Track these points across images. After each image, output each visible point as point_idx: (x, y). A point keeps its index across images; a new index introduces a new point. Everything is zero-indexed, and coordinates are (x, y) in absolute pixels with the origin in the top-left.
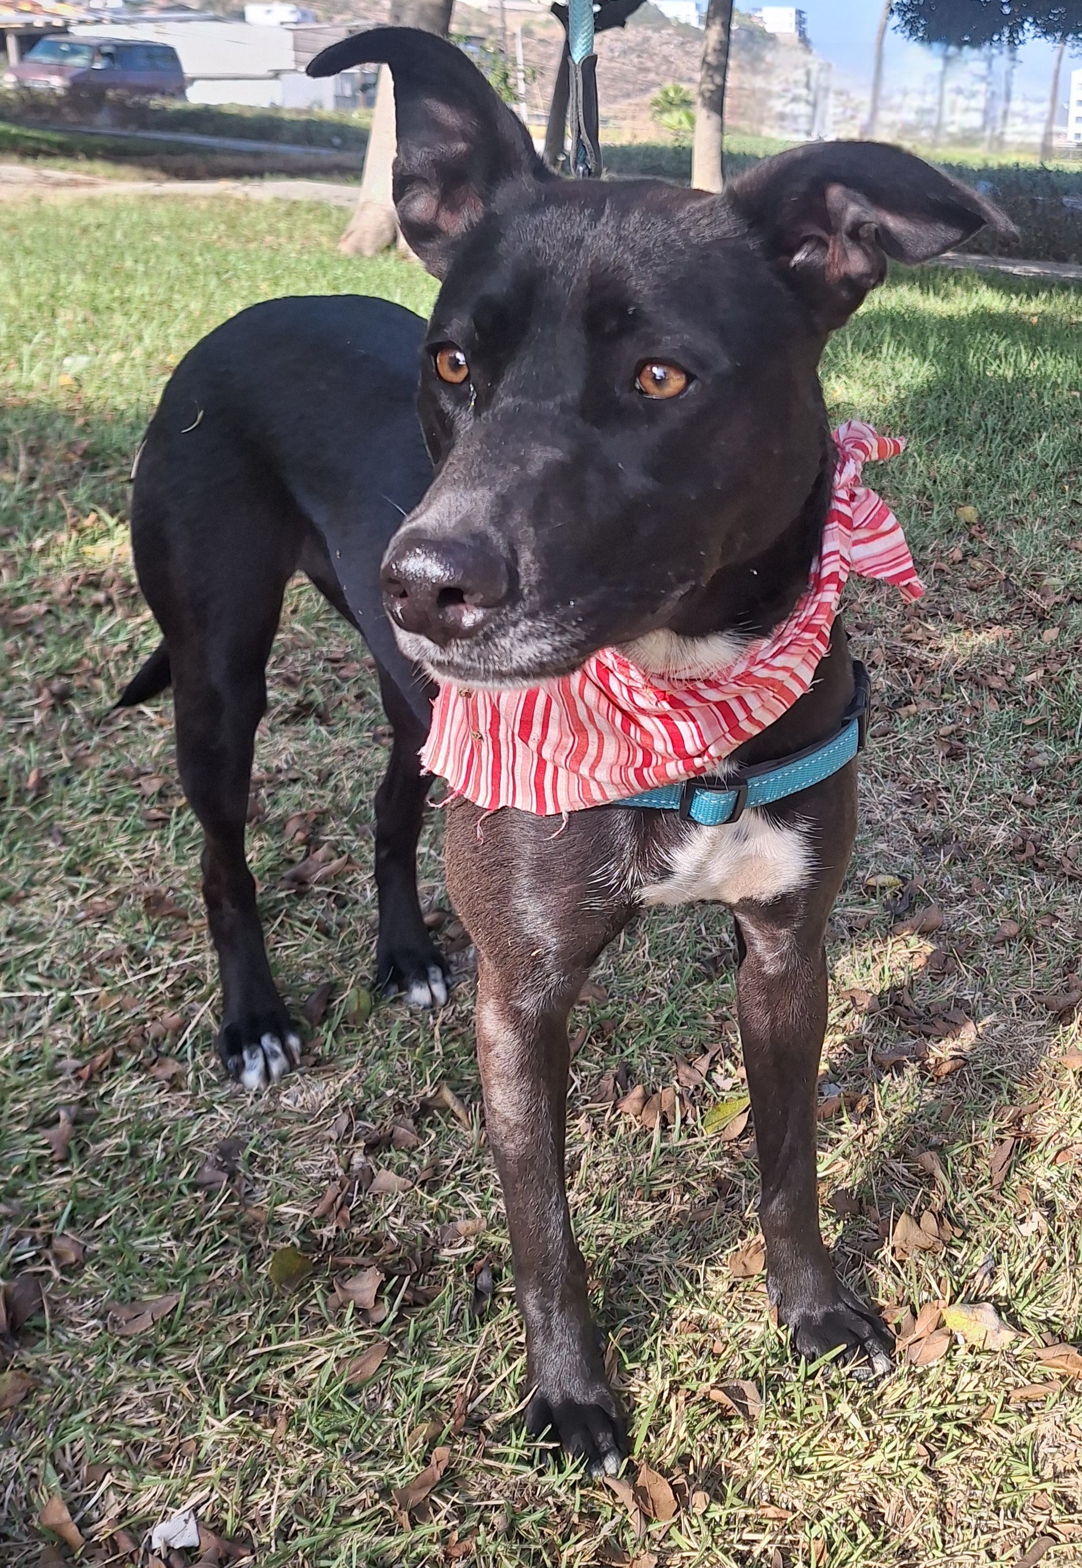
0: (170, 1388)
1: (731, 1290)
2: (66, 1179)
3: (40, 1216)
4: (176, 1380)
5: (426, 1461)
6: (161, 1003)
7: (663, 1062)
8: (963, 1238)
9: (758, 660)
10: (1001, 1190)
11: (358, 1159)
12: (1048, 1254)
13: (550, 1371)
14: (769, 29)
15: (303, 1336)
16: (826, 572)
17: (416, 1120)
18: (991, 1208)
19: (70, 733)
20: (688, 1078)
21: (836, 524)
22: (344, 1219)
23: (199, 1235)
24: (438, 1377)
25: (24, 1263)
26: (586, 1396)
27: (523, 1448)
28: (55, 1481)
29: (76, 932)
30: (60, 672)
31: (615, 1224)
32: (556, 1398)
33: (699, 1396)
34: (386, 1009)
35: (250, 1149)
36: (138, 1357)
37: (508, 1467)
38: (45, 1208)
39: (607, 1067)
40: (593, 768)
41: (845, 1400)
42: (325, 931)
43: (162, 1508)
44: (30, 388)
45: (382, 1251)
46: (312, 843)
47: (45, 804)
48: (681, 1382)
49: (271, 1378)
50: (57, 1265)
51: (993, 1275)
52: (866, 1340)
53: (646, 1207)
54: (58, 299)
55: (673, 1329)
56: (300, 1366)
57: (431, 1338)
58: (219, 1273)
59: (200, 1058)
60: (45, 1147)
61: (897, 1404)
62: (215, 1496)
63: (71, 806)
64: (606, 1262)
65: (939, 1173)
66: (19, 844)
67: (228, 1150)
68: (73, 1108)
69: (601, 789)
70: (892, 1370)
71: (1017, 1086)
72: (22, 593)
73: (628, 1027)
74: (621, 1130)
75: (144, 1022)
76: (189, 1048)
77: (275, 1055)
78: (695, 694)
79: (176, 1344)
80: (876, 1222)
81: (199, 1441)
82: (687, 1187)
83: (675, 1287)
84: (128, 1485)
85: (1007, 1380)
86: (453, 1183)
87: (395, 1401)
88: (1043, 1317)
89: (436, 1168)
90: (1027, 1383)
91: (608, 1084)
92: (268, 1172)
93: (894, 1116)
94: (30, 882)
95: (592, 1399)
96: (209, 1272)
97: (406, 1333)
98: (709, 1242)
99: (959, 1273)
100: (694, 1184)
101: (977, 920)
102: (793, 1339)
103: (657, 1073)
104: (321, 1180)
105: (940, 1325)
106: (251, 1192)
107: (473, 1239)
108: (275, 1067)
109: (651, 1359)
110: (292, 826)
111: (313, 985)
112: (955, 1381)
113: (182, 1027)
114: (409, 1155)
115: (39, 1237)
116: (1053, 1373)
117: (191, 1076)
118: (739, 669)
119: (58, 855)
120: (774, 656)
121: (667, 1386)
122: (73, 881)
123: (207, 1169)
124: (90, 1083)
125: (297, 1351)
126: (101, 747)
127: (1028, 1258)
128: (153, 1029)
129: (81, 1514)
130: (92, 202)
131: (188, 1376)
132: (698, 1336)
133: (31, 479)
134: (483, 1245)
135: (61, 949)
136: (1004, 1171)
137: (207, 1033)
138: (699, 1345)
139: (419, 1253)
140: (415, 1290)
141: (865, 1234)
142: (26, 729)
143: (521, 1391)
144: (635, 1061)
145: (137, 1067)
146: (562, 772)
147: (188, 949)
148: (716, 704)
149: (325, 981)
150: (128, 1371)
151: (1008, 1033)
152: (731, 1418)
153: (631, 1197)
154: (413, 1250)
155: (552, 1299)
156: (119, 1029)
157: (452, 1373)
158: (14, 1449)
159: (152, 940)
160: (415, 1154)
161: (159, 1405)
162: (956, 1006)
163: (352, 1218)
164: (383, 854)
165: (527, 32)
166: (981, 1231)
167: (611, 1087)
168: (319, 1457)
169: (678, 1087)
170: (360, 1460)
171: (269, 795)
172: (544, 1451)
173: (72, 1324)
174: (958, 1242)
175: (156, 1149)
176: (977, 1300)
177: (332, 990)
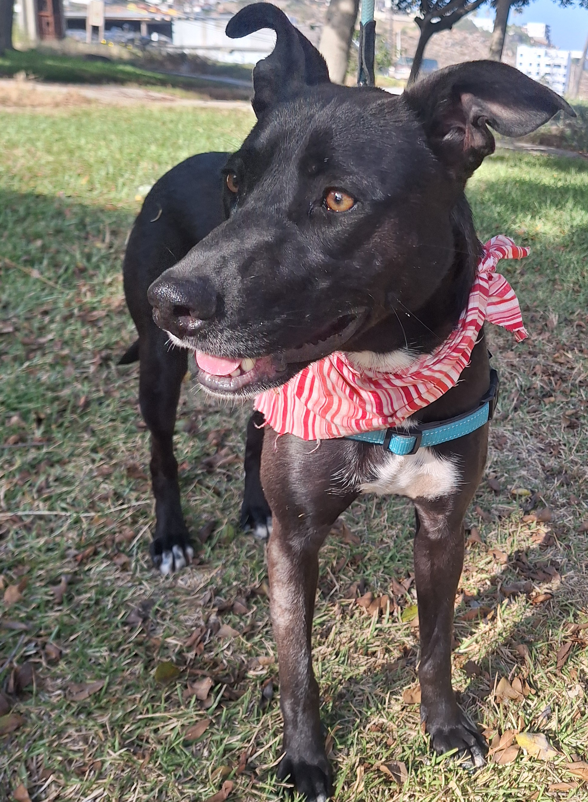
0: (92, 732)
1: (402, 710)
2: (58, 614)
3: (42, 632)
4: (96, 728)
5: (220, 787)
6: (126, 524)
7: (386, 580)
8: (537, 694)
9: (425, 365)
10: (561, 670)
11: (213, 617)
12: (583, 709)
13: (294, 745)
14: (530, 35)
15: (166, 710)
16: (469, 319)
17: (248, 599)
18: (554, 679)
19: (108, 379)
20: (398, 590)
21: (478, 292)
22: (200, 649)
23: (123, 651)
24: (235, 741)
25: (30, 656)
26: (312, 760)
27: (274, 786)
28: (25, 776)
29: (90, 483)
30: (107, 347)
31: (345, 666)
32: (296, 759)
33: (374, 768)
34: (242, 538)
35: (156, 607)
36: (79, 713)
37: (264, 795)
38: (47, 628)
39: (355, 580)
40: (333, 417)
41: (455, 779)
42: (218, 494)
43: (78, 796)
44: (120, 200)
45: (217, 669)
46: (220, 445)
47: (86, 414)
48: (367, 759)
49: (147, 732)
50: (46, 659)
51: (549, 718)
52: (472, 746)
53: (363, 660)
54: (142, 157)
55: (367, 729)
56: (163, 727)
57: (235, 719)
58: (129, 672)
59: (140, 555)
60: (52, 595)
61: (484, 785)
62: (105, 794)
63: (100, 417)
64: (336, 687)
65: (527, 657)
66: (69, 435)
67: (146, 605)
68: (69, 576)
69: (337, 428)
70: (485, 765)
71: (579, 612)
72: (95, 305)
73: (369, 559)
74: (357, 615)
75: (115, 533)
76: (135, 549)
77: (179, 557)
78: (388, 381)
79: (100, 708)
80: (489, 681)
81: (103, 762)
82: (387, 651)
83: (372, 704)
84: (62, 782)
85: (549, 778)
86: (260, 635)
87: (210, 752)
88: (574, 745)
89: (253, 626)
90: (560, 781)
91: (353, 589)
92: (165, 620)
93: (507, 622)
94: (72, 455)
95: (315, 762)
96: (123, 670)
97: (221, 715)
98: (395, 682)
99: (530, 715)
100: (392, 649)
101: (571, 518)
102: (431, 741)
103: (381, 586)
104: (192, 627)
105: (514, 743)
106: (154, 630)
107: (267, 667)
108: (178, 564)
109: (352, 743)
110: (211, 436)
111: (206, 521)
112: (519, 775)
113: (134, 537)
114: (241, 618)
115: (39, 643)
116: (576, 777)
117: (133, 565)
118: (414, 369)
119: (88, 441)
120: (434, 364)
121: (358, 760)
122: (94, 456)
123: (133, 615)
124: (81, 563)
125: (163, 719)
126: (120, 387)
127: (570, 711)
128: (118, 538)
129: (35, 795)
130: (170, 109)
131: (103, 726)
132: (379, 734)
133: (111, 247)
134: (272, 671)
135: (81, 491)
136: (564, 660)
137: (146, 543)
138: (379, 739)
139: (237, 672)
140: (231, 692)
141: (482, 687)
142: (85, 375)
143: (278, 754)
144: (371, 578)
145: (107, 557)
146: (318, 417)
147: (144, 496)
148: (402, 388)
149: (213, 519)
150: (73, 720)
151: (579, 583)
152: (391, 782)
153: (356, 652)
154: (234, 669)
155: (299, 706)
156: (102, 536)
157: (242, 740)
158: (6, 756)
159: (127, 490)
160: (243, 617)
161: (85, 740)
162: (551, 564)
163: (205, 649)
164: (249, 455)
165: (404, 32)
166: (547, 692)
167: (355, 592)
168: (163, 778)
169: (392, 595)
170: (186, 782)
171: (203, 419)
172: (285, 788)
173: (48, 692)
174: (532, 697)
175: (109, 602)
176: (538, 730)
177: (214, 525)
